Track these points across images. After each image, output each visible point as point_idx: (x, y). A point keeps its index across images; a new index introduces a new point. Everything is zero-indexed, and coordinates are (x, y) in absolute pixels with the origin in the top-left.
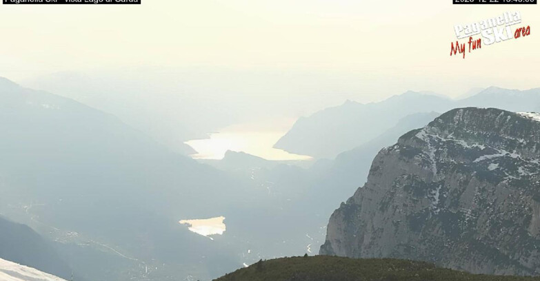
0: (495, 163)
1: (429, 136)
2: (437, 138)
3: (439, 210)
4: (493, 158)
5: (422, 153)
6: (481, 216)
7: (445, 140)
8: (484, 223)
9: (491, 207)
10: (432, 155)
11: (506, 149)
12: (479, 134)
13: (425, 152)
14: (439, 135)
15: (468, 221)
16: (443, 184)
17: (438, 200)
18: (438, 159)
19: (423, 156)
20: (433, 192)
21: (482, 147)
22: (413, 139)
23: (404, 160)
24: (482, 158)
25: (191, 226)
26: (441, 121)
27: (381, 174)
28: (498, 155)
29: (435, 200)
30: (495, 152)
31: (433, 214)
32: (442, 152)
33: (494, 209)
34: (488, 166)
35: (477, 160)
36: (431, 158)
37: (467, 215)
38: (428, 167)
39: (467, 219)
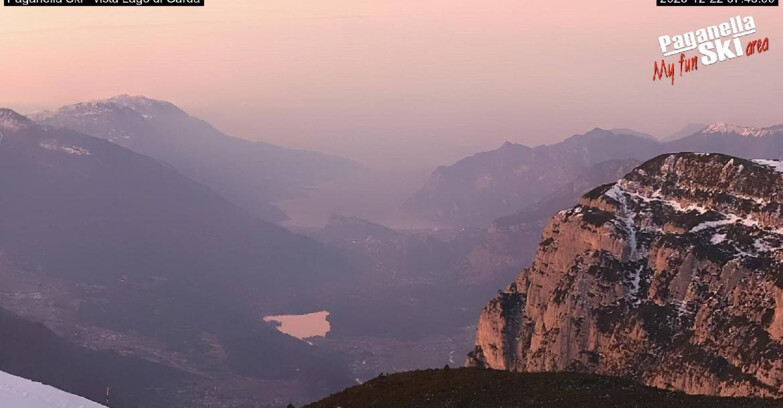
0: (721, 233)
1: (625, 194)
2: (637, 197)
3: (639, 302)
4: (718, 227)
5: (615, 218)
6: (700, 311)
7: (648, 200)
8: (705, 320)
9: (715, 297)
10: (630, 221)
11: (737, 214)
12: (697, 191)
13: (619, 218)
14: (640, 193)
15: (681, 317)
16: (645, 264)
17: (637, 287)
18: (639, 228)
19: (616, 222)
20: (632, 275)
21: (702, 210)
22: (603, 199)
23: (589, 229)
24: (702, 226)
25: (280, 324)
26: (641, 172)
27: (556, 249)
28: (724, 222)
29: (633, 287)
30: (721, 218)
31: (631, 307)
32: (644, 217)
33: (719, 300)
34: (710, 237)
35: (695, 229)
36: (628, 226)
37: (680, 309)
38: (624, 239)
39: (680, 315)
